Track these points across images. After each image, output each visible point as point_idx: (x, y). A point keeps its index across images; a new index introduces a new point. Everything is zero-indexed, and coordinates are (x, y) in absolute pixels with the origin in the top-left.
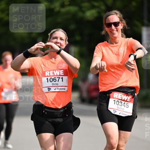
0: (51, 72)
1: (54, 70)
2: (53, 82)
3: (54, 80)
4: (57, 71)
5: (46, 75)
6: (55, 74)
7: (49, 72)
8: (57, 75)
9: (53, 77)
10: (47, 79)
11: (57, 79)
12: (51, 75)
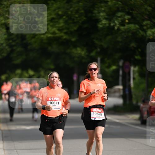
0: (52, 98)
1: (54, 97)
2: (53, 104)
3: (54, 103)
4: (56, 98)
5: (50, 100)
6: (55, 100)
7: (51, 98)
8: (56, 101)
9: (53, 102)
10: (50, 102)
11: (56, 103)
12: (52, 100)
